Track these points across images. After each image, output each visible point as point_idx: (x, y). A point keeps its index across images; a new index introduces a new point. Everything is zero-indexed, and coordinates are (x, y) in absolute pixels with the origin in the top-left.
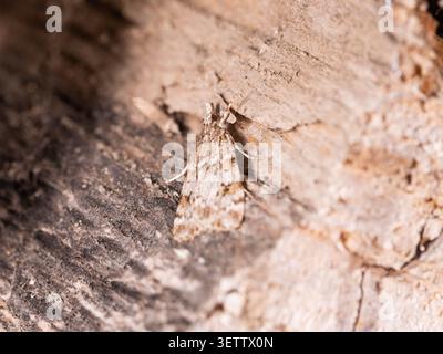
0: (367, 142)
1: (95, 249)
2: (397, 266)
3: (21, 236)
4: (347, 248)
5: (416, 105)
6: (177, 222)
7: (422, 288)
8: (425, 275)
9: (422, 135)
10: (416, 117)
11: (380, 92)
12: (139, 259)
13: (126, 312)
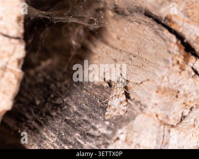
0: (163, 85)
1: (82, 123)
2: (175, 125)
3: (60, 120)
4: (158, 119)
5: (178, 74)
6: (106, 113)
7: (183, 131)
8: (184, 127)
9: (181, 82)
10: (178, 77)
11: (166, 70)
12: (95, 125)
13: (90, 142)
